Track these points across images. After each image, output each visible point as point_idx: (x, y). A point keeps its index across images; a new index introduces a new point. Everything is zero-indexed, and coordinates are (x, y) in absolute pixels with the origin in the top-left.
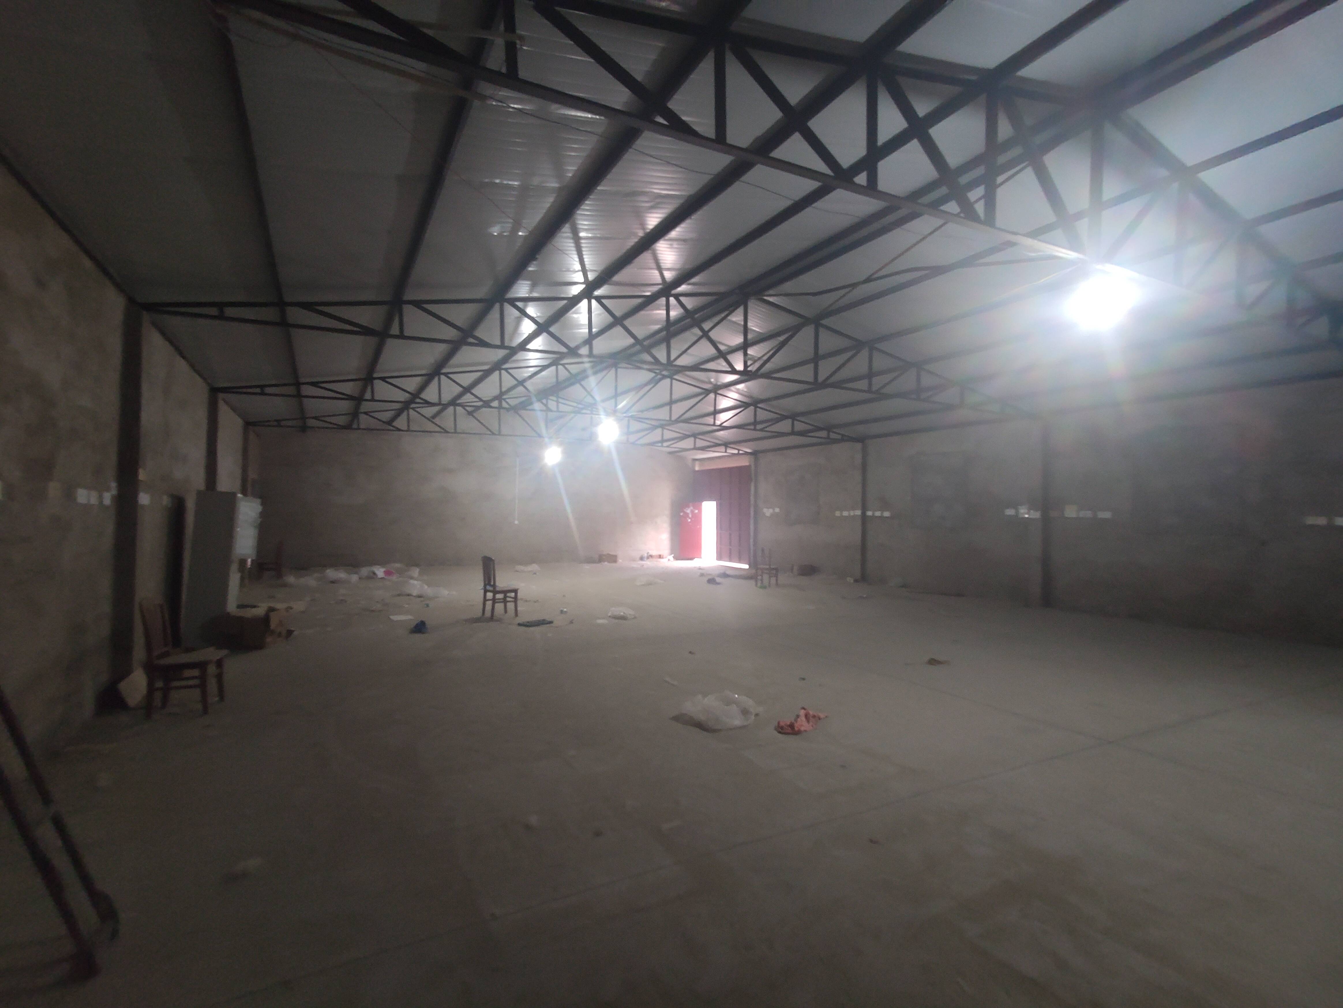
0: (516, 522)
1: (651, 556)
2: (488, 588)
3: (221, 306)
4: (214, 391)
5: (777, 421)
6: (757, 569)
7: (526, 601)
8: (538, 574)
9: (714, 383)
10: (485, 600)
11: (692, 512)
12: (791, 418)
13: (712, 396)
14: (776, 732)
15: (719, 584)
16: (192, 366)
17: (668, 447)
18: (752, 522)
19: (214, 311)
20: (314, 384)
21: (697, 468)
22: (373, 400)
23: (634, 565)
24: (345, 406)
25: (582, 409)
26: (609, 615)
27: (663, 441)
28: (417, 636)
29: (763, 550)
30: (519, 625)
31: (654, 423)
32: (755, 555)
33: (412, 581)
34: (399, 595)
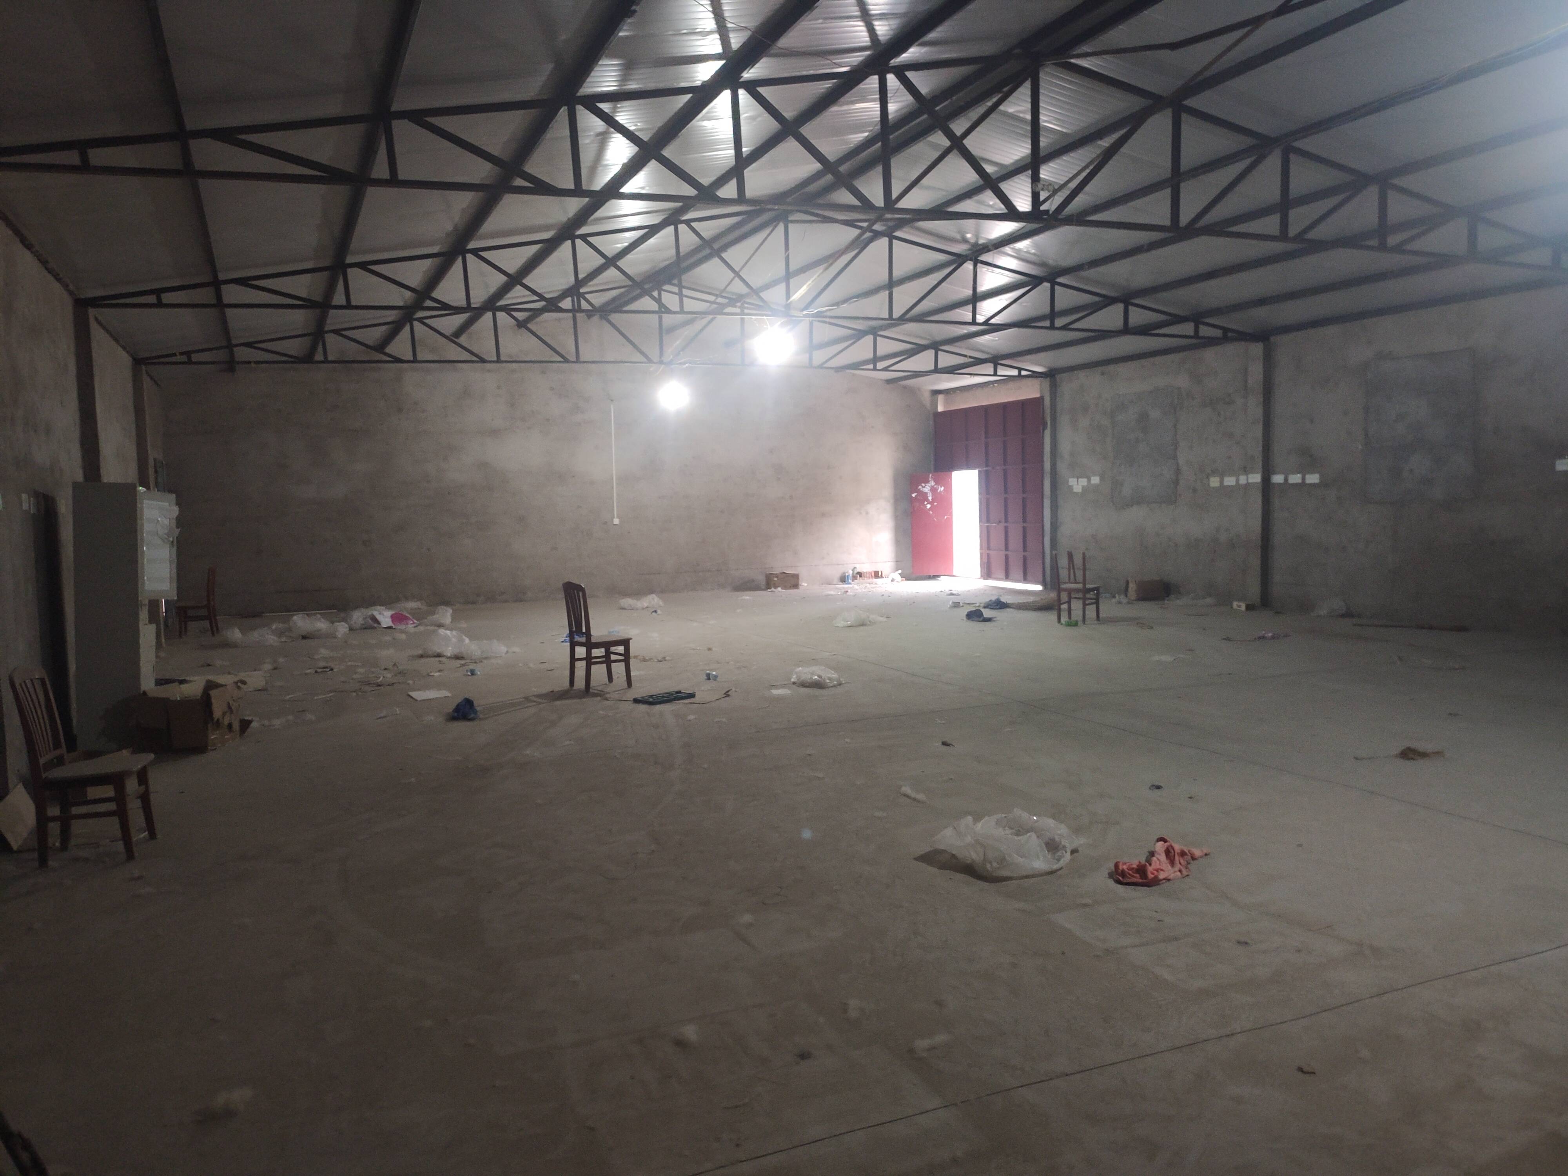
0: (616, 521)
1: (860, 574)
2: (577, 639)
3: (83, 146)
4: (82, 305)
5: (1094, 308)
6: (1059, 591)
7: (644, 660)
8: (659, 612)
9: (973, 241)
10: (573, 659)
11: (933, 490)
12: (1121, 301)
13: (969, 266)
14: (1113, 882)
15: (989, 620)
16: (44, 262)
17: (885, 369)
18: (1047, 503)
19: (72, 158)
20: (243, 282)
21: (940, 409)
22: (349, 306)
23: (831, 591)
24: (298, 319)
25: (724, 306)
26: (793, 680)
27: (875, 360)
28: (461, 726)
29: (1070, 556)
30: (636, 701)
31: (861, 325)
32: (1055, 568)
33: (442, 631)
34: (422, 656)
